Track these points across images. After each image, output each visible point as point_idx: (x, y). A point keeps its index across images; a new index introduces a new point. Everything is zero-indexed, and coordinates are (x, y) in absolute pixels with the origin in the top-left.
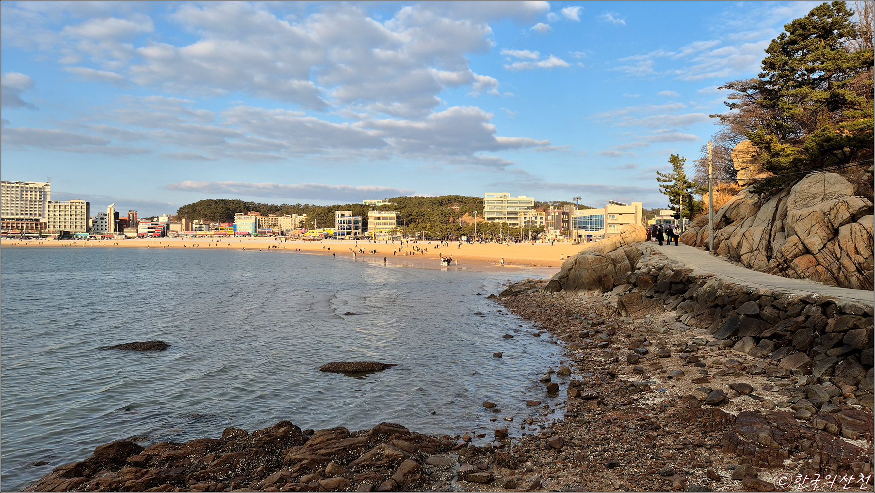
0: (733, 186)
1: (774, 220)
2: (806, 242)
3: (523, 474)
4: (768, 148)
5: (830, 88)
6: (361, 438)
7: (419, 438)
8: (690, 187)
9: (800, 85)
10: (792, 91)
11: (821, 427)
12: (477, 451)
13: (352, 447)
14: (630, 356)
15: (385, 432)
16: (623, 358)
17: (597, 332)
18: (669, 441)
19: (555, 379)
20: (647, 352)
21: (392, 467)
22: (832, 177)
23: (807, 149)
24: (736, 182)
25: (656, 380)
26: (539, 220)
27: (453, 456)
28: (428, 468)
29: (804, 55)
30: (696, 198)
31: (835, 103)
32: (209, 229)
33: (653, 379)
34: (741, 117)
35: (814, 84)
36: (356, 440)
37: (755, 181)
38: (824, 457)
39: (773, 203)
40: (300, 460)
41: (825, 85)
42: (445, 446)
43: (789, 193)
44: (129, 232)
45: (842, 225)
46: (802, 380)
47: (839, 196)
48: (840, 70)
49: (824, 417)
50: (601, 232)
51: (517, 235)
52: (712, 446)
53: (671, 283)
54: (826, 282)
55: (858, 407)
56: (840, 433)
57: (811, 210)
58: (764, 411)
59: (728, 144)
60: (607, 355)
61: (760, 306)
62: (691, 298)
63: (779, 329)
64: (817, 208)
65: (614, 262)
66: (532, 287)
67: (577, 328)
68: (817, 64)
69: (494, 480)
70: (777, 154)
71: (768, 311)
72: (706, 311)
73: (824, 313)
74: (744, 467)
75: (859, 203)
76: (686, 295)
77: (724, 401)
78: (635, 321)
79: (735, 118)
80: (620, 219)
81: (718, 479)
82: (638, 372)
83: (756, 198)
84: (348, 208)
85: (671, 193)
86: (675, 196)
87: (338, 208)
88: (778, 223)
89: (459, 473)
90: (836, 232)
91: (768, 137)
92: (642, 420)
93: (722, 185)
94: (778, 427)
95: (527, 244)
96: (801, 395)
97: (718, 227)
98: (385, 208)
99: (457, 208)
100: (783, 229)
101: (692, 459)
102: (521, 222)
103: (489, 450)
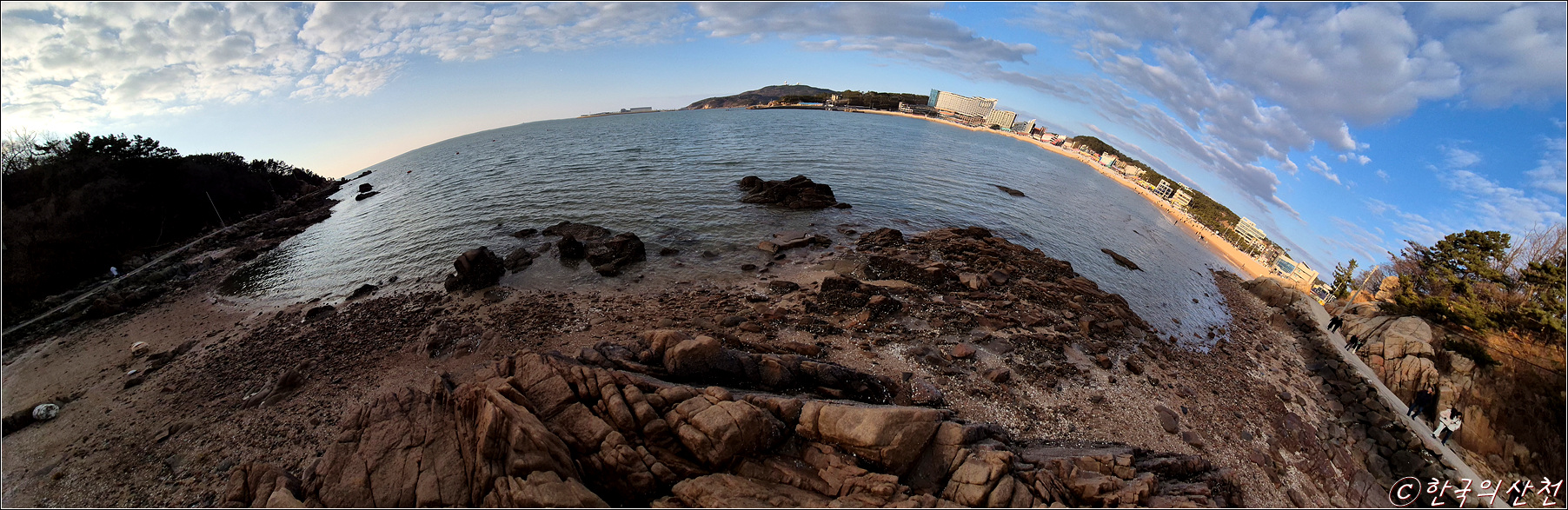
0: (1372, 296)
1: (1378, 328)
2: (1386, 350)
3: (1172, 366)
4: (1405, 289)
5: (1462, 278)
6: (1102, 295)
7: (1132, 314)
8: (1349, 282)
9: (1448, 267)
10: (1441, 267)
11: (1325, 448)
12: (1157, 339)
13: (1095, 296)
14: (1258, 346)
15: (1116, 300)
16: (1255, 344)
17: (1251, 323)
18: (1250, 401)
19: (1215, 332)
20: (1268, 350)
21: (1110, 318)
22: (1426, 326)
23: (1424, 302)
24: (1374, 295)
25: (1263, 366)
26: (1261, 248)
27: (1143, 334)
28: (1127, 331)
29: (1464, 252)
30: (1348, 289)
31: (1459, 289)
32: (1089, 153)
33: (1262, 365)
34: (1404, 263)
35: (1455, 270)
36: (1099, 294)
37: (1384, 301)
38: (1316, 465)
39: (1384, 319)
40: (1065, 285)
41: (1462, 275)
42: (1143, 326)
43: (1397, 318)
44: (1036, 136)
45: (1410, 354)
46: (1332, 418)
47: (1420, 338)
48: (1477, 273)
49: (1329, 445)
50: (1288, 275)
51: (1244, 247)
52: (1268, 418)
53: (1304, 324)
54: (1380, 377)
55: (1349, 453)
56: (1332, 459)
57: (1401, 335)
58: (1303, 420)
59: (1386, 273)
60: (1248, 337)
61: (1339, 366)
62: (1308, 338)
63: (1340, 384)
64: (1405, 337)
65: (1284, 294)
66: (1234, 279)
67: (1242, 314)
68: (1466, 261)
69: (1156, 358)
70: (1407, 295)
71: (1341, 371)
72: (1311, 350)
73: (1368, 392)
74: (1276, 440)
75: (1428, 349)
76: (1307, 335)
77: (1288, 400)
78: (1273, 330)
79: (1400, 262)
80: (1302, 275)
81: (1260, 436)
82: (1257, 356)
83: (1378, 309)
84: (1169, 181)
85: (1337, 278)
86: (1339, 280)
87: (1165, 178)
88: (1379, 331)
89: (1141, 343)
90: (1404, 356)
91: (1409, 283)
92: (1244, 381)
93: (1366, 292)
94: (1304, 433)
95: (1248, 256)
96: (1326, 425)
97: (1347, 312)
98: (1188, 193)
99: (1224, 215)
100: (1379, 336)
101: (1254, 417)
102: (1251, 243)
103: (1164, 344)
